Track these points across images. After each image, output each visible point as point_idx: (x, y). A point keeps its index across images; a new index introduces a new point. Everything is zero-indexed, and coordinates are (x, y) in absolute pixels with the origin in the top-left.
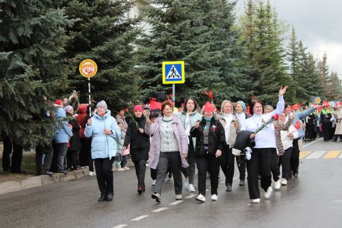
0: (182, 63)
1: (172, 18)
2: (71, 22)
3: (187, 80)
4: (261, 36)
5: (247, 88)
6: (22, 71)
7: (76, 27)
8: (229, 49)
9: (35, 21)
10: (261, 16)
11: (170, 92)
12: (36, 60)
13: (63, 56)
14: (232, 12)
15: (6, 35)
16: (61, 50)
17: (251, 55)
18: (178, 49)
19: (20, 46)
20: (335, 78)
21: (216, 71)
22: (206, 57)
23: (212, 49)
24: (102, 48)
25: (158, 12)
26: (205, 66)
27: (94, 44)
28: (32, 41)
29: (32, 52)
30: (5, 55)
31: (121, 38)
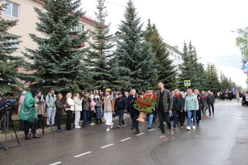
0: (190, 81)
1: (187, 69)
2: (159, 72)
3: (191, 85)
4: (212, 73)
5: (208, 87)
6: (147, 84)
7: (161, 73)
8: (202, 77)
9: (150, 72)
10: (211, 68)
11: (186, 88)
12: (151, 82)
13: (158, 80)
14: (203, 67)
15: (143, 76)
16: (157, 79)
17: (209, 78)
18: (188, 77)
19: (146, 78)
20: (234, 83)
21: (199, 83)
22: (196, 79)
23: (198, 77)
24: (168, 78)
25: (183, 68)
26: (196, 81)
27: (166, 77)
28: (149, 77)
29: (149, 80)
30: (143, 81)
31: (173, 75)
